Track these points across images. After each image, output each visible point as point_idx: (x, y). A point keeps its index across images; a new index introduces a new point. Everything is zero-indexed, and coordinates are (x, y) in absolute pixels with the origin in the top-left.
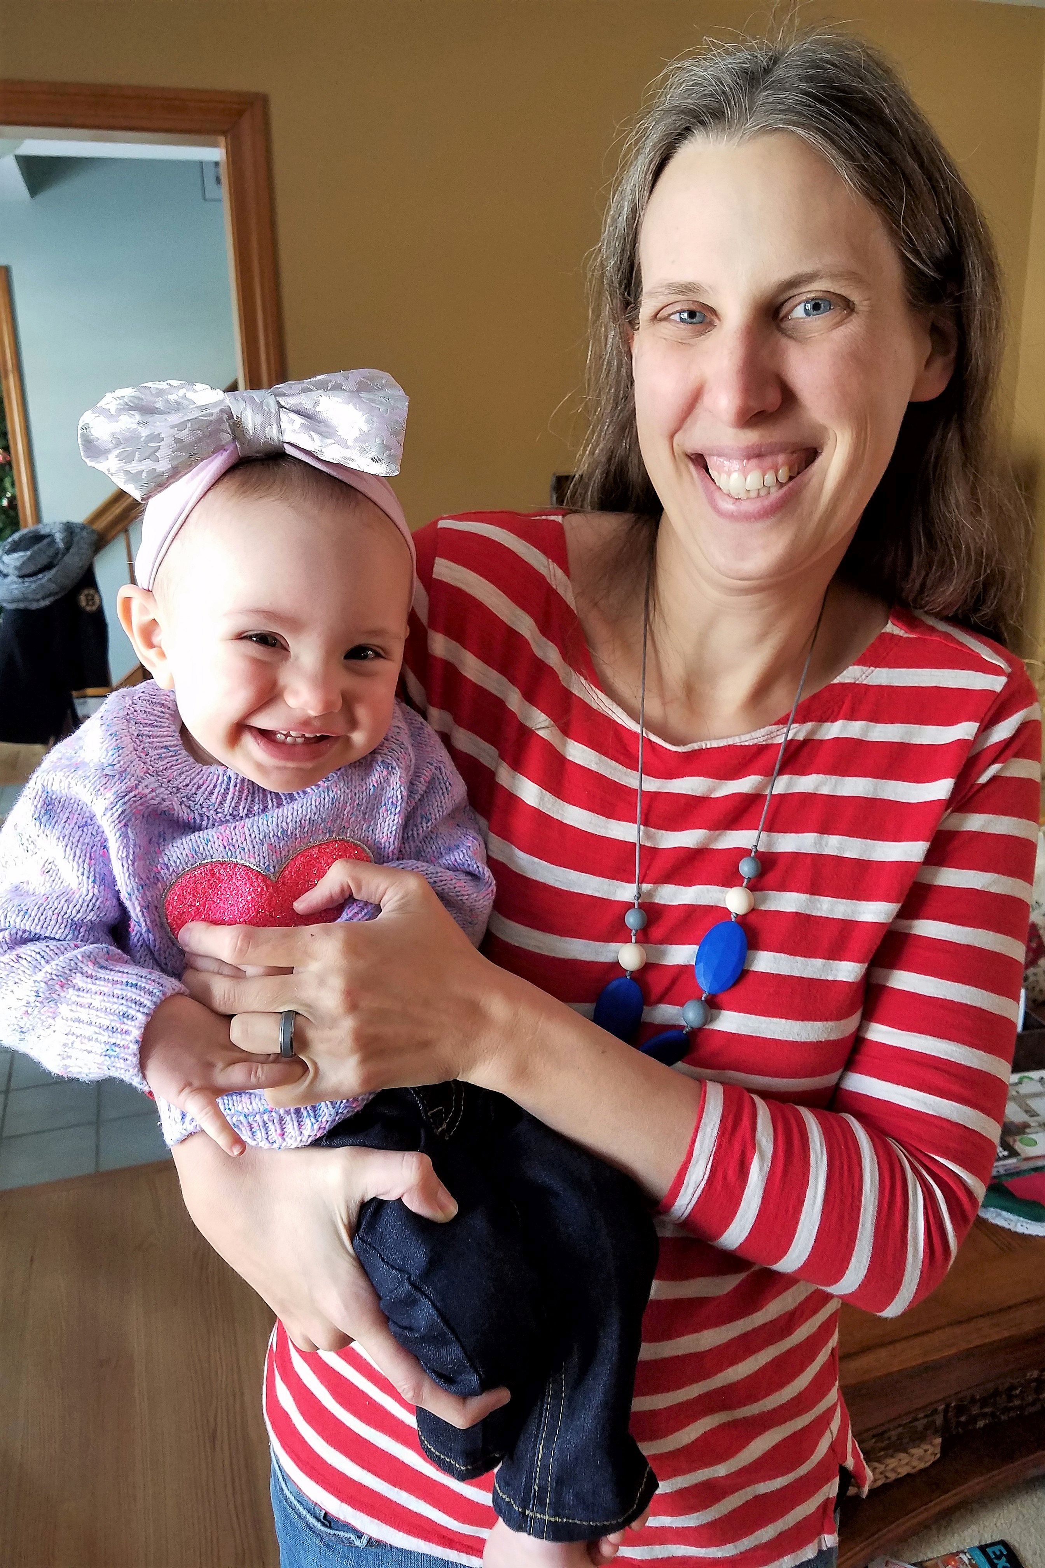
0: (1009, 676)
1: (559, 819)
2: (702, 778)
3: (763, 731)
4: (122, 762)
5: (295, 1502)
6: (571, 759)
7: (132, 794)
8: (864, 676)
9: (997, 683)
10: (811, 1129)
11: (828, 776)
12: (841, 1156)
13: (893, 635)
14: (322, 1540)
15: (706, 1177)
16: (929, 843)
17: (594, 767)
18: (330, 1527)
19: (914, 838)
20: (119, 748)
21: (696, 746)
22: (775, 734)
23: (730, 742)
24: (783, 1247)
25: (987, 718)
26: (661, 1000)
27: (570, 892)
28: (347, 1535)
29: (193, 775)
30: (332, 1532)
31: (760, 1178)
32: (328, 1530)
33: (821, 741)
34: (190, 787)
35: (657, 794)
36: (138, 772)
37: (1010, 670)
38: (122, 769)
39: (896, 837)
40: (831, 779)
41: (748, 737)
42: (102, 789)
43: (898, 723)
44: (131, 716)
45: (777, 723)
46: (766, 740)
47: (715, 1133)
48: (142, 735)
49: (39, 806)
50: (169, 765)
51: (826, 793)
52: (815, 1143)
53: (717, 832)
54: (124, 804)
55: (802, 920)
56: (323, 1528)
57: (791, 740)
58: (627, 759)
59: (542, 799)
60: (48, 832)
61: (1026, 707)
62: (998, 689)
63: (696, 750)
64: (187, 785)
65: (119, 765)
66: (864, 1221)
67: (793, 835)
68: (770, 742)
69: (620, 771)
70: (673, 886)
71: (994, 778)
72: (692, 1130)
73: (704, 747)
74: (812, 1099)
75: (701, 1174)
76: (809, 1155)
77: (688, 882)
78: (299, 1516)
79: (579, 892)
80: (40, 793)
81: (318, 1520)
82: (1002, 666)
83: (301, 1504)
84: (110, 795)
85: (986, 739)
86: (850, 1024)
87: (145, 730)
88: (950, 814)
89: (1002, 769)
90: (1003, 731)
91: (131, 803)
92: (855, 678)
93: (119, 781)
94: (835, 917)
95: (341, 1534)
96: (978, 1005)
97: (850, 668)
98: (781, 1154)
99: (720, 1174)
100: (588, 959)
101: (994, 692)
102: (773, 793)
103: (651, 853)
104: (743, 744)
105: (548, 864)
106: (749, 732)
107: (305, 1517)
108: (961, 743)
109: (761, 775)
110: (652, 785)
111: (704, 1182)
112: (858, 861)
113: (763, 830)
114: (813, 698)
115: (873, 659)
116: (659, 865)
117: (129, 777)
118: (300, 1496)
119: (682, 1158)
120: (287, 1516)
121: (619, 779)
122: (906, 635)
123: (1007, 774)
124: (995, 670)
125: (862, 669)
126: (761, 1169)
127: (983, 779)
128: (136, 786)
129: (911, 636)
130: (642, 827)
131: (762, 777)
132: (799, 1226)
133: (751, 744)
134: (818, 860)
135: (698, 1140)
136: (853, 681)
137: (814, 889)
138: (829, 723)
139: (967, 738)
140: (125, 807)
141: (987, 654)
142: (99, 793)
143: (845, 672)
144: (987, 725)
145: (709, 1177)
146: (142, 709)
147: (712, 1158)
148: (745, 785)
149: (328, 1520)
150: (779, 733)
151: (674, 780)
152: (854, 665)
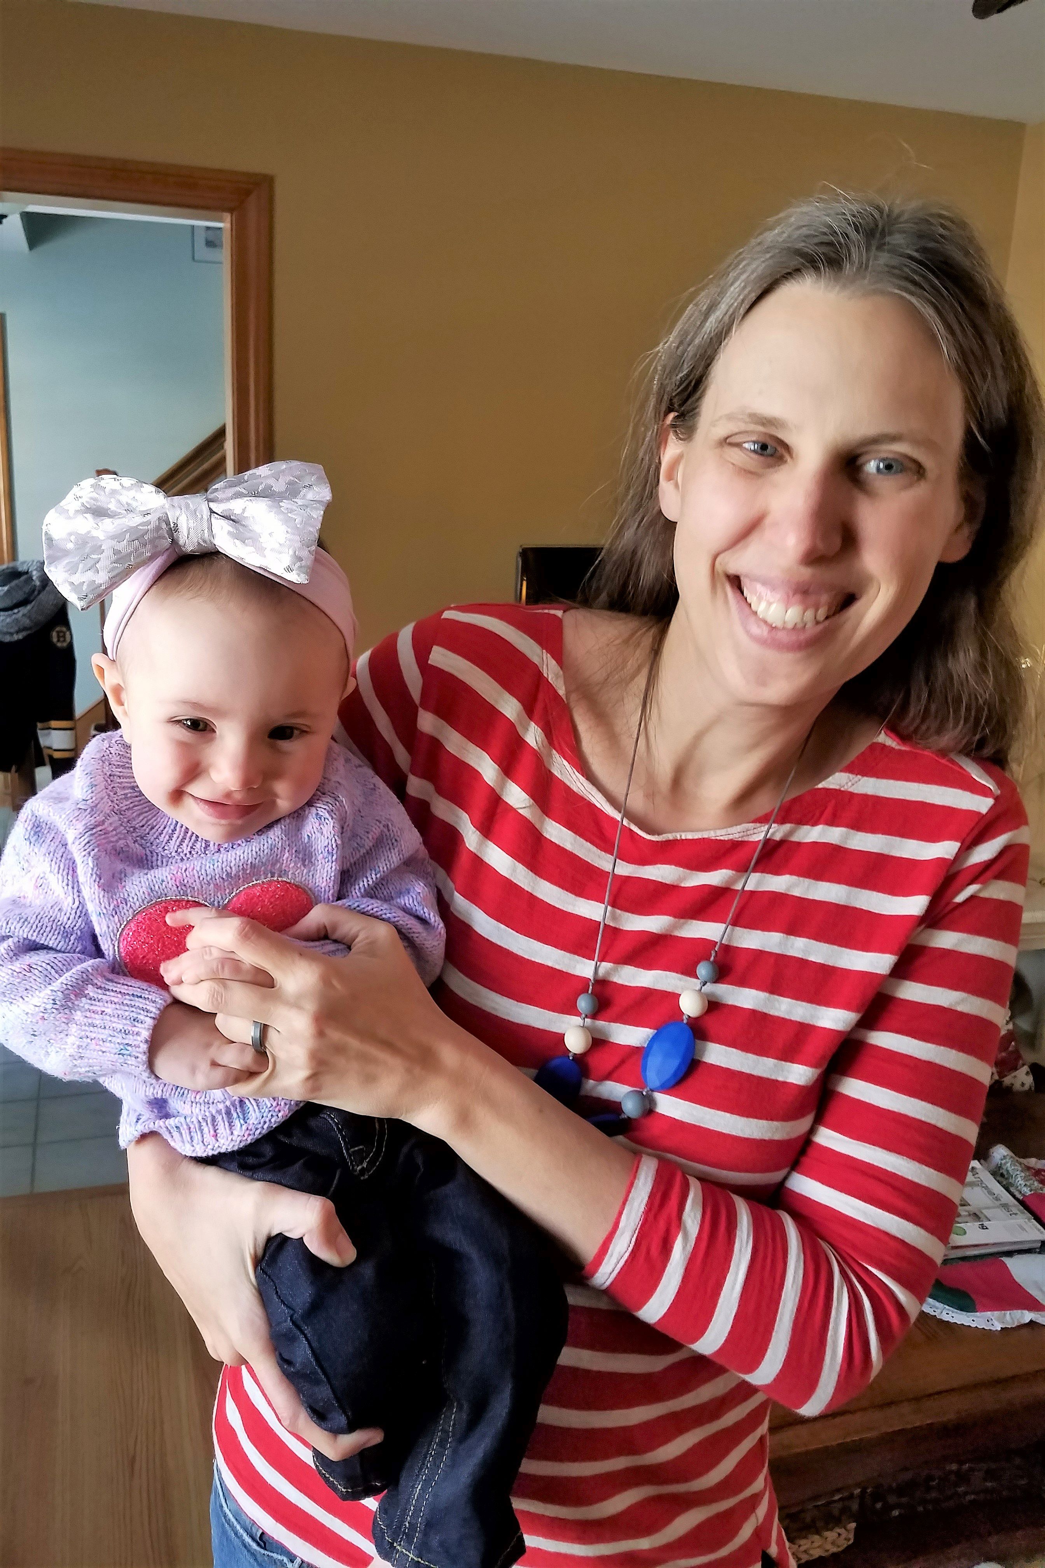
0: (997, 799)
1: (530, 891)
2: (673, 867)
3: (739, 828)
4: (94, 799)
5: (233, 1520)
6: (548, 837)
7: (99, 829)
8: (850, 784)
9: (982, 805)
10: (742, 1218)
11: (801, 879)
12: (766, 1246)
13: (884, 745)
14: (256, 1560)
15: (630, 1249)
16: (897, 957)
17: (568, 847)
18: (265, 1549)
19: (882, 949)
20: (92, 786)
21: (670, 836)
22: (752, 832)
23: (705, 835)
24: (701, 1327)
25: (969, 840)
26: (608, 1077)
27: (531, 961)
28: (280, 1557)
29: (150, 817)
30: (266, 1552)
31: (682, 1257)
32: (263, 1551)
33: (799, 844)
34: (144, 828)
35: (628, 879)
36: (106, 808)
37: (999, 792)
38: (93, 804)
39: (865, 947)
40: (804, 882)
41: (723, 832)
42: (74, 821)
43: (879, 833)
44: (107, 757)
45: (754, 821)
46: (742, 837)
47: (642, 1208)
48: (114, 776)
49: (29, 828)
50: (131, 805)
51: (798, 895)
52: (742, 1232)
53: (682, 921)
54: (92, 835)
55: (758, 1018)
56: (258, 1549)
57: (769, 840)
58: (603, 842)
59: (514, 870)
60: (36, 850)
61: (1010, 830)
62: (984, 810)
63: (670, 841)
64: (143, 826)
65: (91, 800)
66: (782, 1314)
67: (759, 932)
68: (746, 839)
69: (594, 853)
70: (633, 967)
71: (972, 898)
72: (620, 1203)
73: (679, 838)
74: (748, 1193)
75: (626, 1245)
76: (734, 1243)
77: (648, 965)
78: (236, 1534)
79: (540, 962)
80: (30, 817)
81: (254, 1539)
82: (991, 787)
83: (239, 1523)
84: (80, 827)
85: (966, 858)
86: (802, 1125)
87: (117, 771)
88: (923, 930)
89: (980, 891)
90: (985, 852)
91: (96, 835)
92: (840, 785)
93: (89, 816)
94: (793, 1019)
95: (275, 1555)
96: (933, 1122)
97: (837, 774)
98: (705, 1236)
99: (644, 1249)
100: (541, 1027)
101: (979, 813)
102: (746, 889)
103: (613, 933)
104: (718, 838)
105: (514, 932)
106: (725, 828)
107: (242, 1536)
108: (940, 861)
109: (732, 870)
110: (624, 869)
111: (627, 1254)
112: (822, 966)
113: (730, 924)
114: (794, 801)
115: (862, 768)
116: (622, 947)
117: (98, 813)
118: (239, 1514)
119: (609, 1227)
120: (224, 1532)
121: (592, 861)
122: (898, 747)
123: (985, 894)
124: (983, 791)
125: (849, 777)
126: (684, 1248)
127: (960, 898)
128: (103, 822)
129: (903, 748)
130: (609, 908)
131: (734, 872)
132: (717, 1309)
133: (726, 839)
134: (781, 960)
135: (625, 1212)
136: (837, 787)
137: (775, 988)
138: (808, 827)
139: (946, 857)
140: (91, 838)
141: (977, 774)
142: (71, 823)
143: (831, 778)
144: (969, 845)
145: (632, 1250)
146: (117, 752)
147: (637, 1232)
148: (716, 878)
149: (263, 1540)
150: (755, 831)
151: (646, 867)
152: (841, 771)
